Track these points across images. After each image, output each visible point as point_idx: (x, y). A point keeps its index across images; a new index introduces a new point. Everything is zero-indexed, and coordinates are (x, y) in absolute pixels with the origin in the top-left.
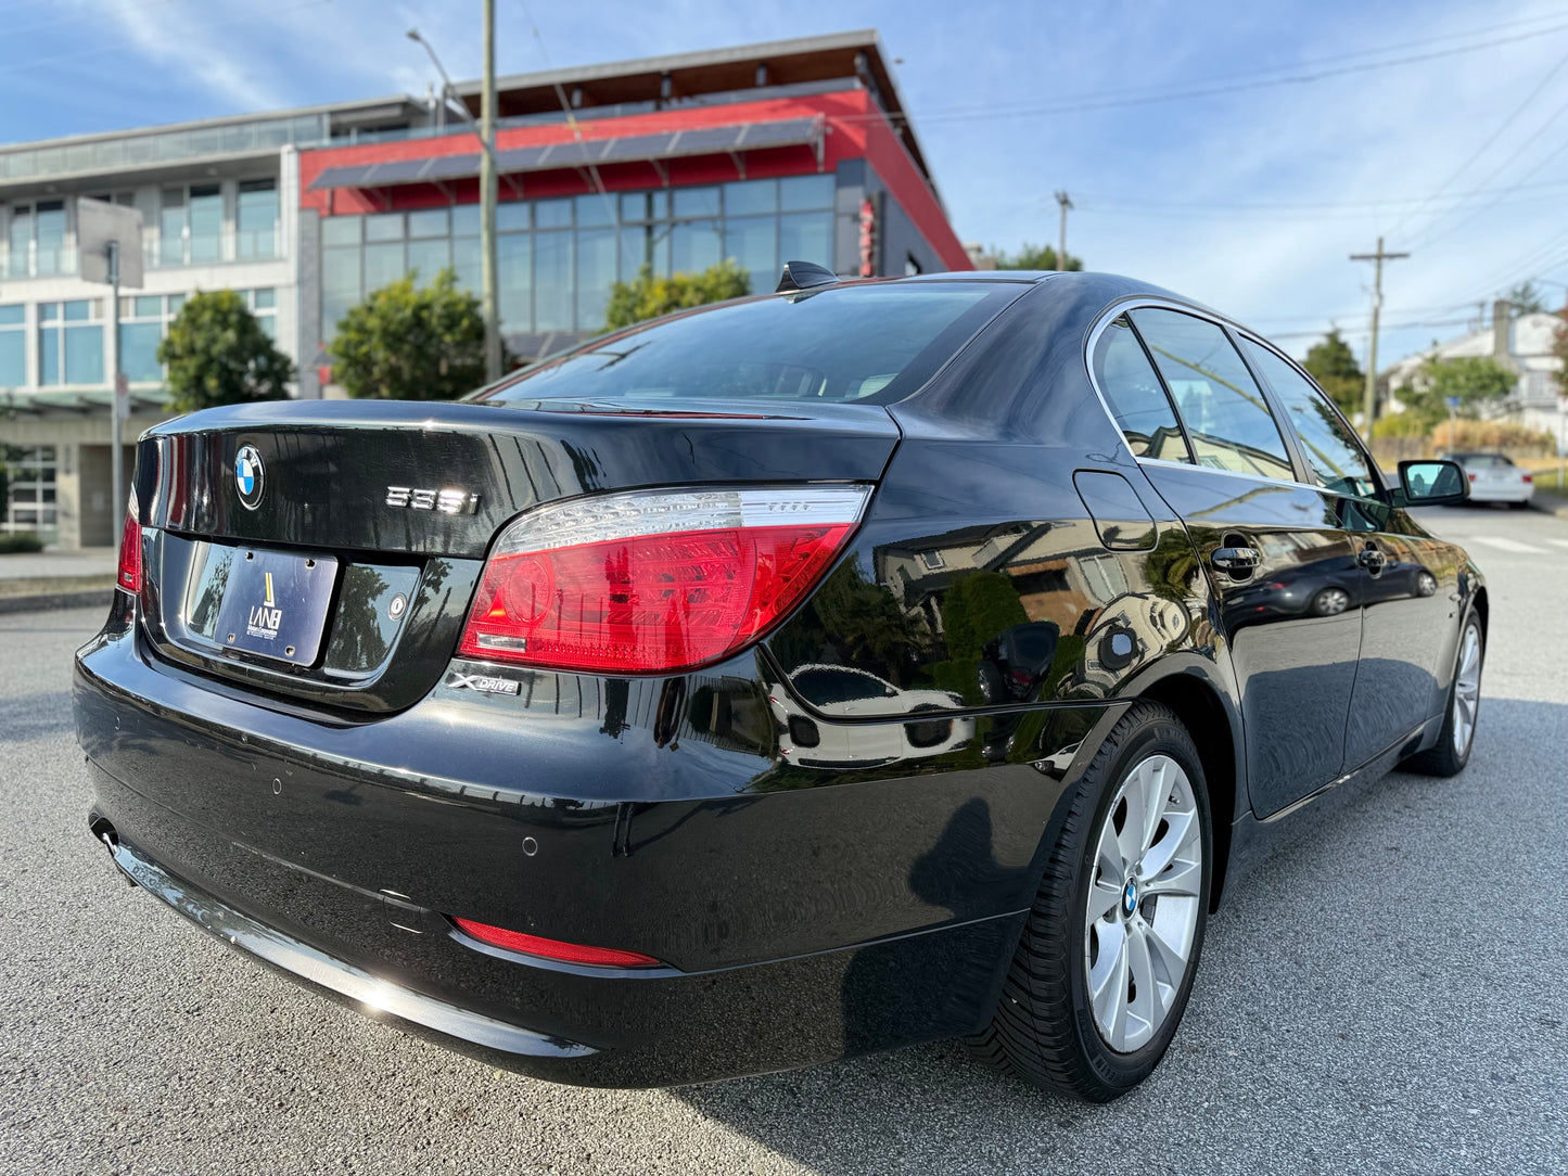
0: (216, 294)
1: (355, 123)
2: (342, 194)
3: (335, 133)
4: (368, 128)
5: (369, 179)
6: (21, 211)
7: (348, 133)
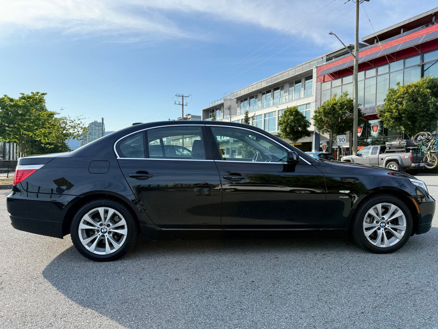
0: (291, 108)
1: (333, 57)
2: (327, 76)
3: (327, 60)
4: (336, 57)
5: (332, 71)
6: (264, 94)
7: (332, 59)
